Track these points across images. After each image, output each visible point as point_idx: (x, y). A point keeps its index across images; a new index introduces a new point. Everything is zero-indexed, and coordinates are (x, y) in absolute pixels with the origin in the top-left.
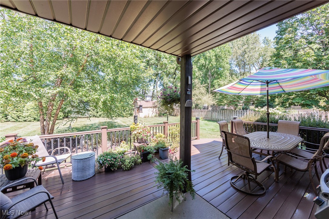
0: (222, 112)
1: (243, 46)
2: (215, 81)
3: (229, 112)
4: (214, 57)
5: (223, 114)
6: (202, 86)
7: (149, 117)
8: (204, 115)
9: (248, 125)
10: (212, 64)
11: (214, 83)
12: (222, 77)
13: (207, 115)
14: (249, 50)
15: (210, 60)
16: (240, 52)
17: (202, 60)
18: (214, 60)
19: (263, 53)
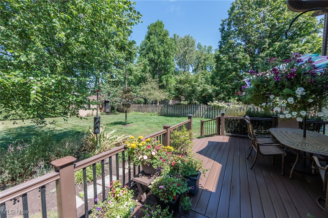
0: (178, 107)
1: (184, 47)
2: (163, 77)
3: (184, 107)
4: (163, 53)
5: (179, 109)
6: (154, 80)
7: (93, 115)
8: (159, 111)
9: (237, 120)
10: (161, 60)
11: (162, 79)
12: (169, 73)
13: (162, 111)
14: (189, 51)
15: (159, 56)
16: (182, 52)
17: (151, 54)
18: (162, 56)
19: (199, 56)
